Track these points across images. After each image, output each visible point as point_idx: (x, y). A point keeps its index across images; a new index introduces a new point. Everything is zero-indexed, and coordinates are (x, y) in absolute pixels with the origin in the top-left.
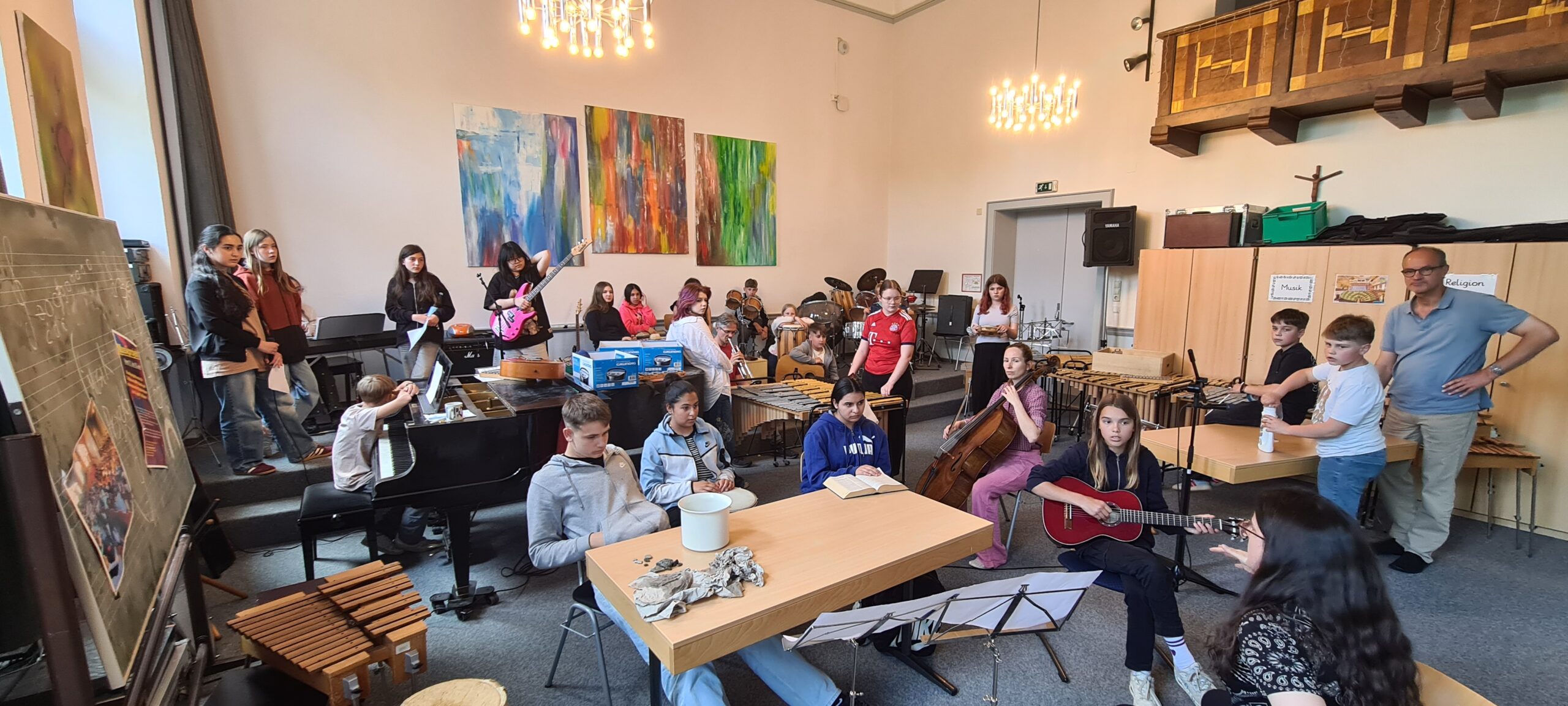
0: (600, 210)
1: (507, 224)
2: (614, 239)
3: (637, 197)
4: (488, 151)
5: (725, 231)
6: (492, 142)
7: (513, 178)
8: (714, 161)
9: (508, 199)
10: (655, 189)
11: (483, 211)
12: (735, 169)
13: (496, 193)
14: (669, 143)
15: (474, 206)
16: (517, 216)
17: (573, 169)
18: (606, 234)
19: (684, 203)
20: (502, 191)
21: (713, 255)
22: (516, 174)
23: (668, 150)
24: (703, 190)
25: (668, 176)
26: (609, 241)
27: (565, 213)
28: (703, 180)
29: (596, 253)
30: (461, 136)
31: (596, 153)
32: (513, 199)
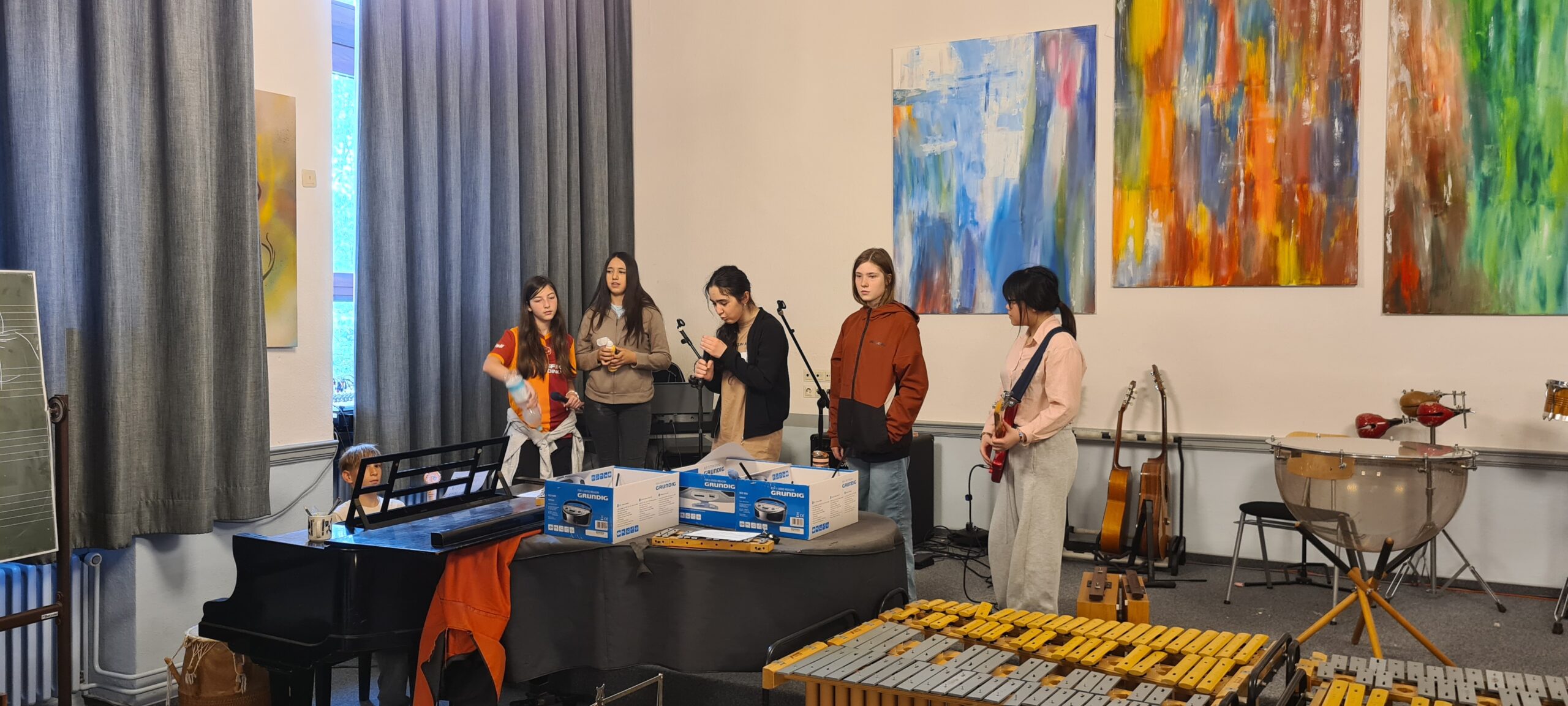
0: (1134, 199)
1: (958, 240)
2: (1162, 258)
3: (1223, 164)
4: (938, 115)
5: (1482, 223)
6: (944, 101)
7: (975, 158)
8: (1452, 48)
9: (963, 195)
10: (1271, 140)
11: (923, 218)
12: (1526, 55)
13: (945, 185)
14: (1314, 31)
15: (910, 213)
16: (976, 223)
17: (1083, 125)
18: (1145, 248)
19: (1350, 165)
20: (954, 181)
21: (1436, 288)
22: (980, 148)
23: (1312, 47)
24: (1413, 126)
25: (1309, 106)
26: (1150, 262)
27: (1062, 211)
28: (1414, 102)
29: (1121, 286)
30: (899, 99)
31: (1134, 86)
32: (970, 194)
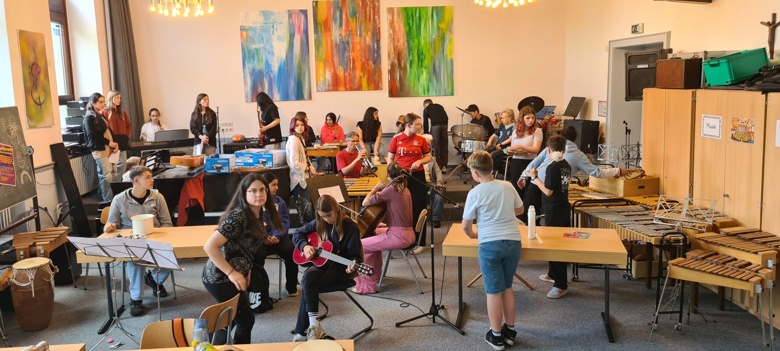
0: (321, 64)
1: (266, 77)
2: (331, 82)
3: (346, 55)
4: (257, 35)
5: (410, 72)
6: (258, 31)
7: (270, 50)
8: (402, 25)
9: (267, 62)
10: (358, 48)
11: (254, 70)
12: (419, 28)
13: (261, 59)
14: (368, 17)
15: (249, 68)
16: (272, 72)
17: (305, 41)
18: (325, 79)
19: (379, 56)
20: (264, 58)
21: (401, 90)
22: (272, 47)
23: (368, 22)
24: (394, 46)
25: (368, 39)
26: (327, 84)
27: (300, 68)
28: (394, 39)
29: (319, 91)
30: (242, 29)
31: (319, 30)
32: (270, 62)
